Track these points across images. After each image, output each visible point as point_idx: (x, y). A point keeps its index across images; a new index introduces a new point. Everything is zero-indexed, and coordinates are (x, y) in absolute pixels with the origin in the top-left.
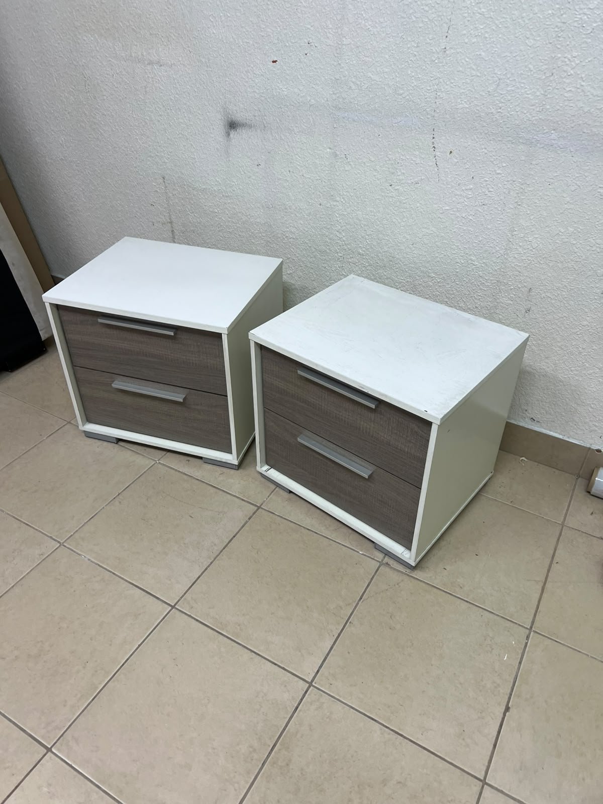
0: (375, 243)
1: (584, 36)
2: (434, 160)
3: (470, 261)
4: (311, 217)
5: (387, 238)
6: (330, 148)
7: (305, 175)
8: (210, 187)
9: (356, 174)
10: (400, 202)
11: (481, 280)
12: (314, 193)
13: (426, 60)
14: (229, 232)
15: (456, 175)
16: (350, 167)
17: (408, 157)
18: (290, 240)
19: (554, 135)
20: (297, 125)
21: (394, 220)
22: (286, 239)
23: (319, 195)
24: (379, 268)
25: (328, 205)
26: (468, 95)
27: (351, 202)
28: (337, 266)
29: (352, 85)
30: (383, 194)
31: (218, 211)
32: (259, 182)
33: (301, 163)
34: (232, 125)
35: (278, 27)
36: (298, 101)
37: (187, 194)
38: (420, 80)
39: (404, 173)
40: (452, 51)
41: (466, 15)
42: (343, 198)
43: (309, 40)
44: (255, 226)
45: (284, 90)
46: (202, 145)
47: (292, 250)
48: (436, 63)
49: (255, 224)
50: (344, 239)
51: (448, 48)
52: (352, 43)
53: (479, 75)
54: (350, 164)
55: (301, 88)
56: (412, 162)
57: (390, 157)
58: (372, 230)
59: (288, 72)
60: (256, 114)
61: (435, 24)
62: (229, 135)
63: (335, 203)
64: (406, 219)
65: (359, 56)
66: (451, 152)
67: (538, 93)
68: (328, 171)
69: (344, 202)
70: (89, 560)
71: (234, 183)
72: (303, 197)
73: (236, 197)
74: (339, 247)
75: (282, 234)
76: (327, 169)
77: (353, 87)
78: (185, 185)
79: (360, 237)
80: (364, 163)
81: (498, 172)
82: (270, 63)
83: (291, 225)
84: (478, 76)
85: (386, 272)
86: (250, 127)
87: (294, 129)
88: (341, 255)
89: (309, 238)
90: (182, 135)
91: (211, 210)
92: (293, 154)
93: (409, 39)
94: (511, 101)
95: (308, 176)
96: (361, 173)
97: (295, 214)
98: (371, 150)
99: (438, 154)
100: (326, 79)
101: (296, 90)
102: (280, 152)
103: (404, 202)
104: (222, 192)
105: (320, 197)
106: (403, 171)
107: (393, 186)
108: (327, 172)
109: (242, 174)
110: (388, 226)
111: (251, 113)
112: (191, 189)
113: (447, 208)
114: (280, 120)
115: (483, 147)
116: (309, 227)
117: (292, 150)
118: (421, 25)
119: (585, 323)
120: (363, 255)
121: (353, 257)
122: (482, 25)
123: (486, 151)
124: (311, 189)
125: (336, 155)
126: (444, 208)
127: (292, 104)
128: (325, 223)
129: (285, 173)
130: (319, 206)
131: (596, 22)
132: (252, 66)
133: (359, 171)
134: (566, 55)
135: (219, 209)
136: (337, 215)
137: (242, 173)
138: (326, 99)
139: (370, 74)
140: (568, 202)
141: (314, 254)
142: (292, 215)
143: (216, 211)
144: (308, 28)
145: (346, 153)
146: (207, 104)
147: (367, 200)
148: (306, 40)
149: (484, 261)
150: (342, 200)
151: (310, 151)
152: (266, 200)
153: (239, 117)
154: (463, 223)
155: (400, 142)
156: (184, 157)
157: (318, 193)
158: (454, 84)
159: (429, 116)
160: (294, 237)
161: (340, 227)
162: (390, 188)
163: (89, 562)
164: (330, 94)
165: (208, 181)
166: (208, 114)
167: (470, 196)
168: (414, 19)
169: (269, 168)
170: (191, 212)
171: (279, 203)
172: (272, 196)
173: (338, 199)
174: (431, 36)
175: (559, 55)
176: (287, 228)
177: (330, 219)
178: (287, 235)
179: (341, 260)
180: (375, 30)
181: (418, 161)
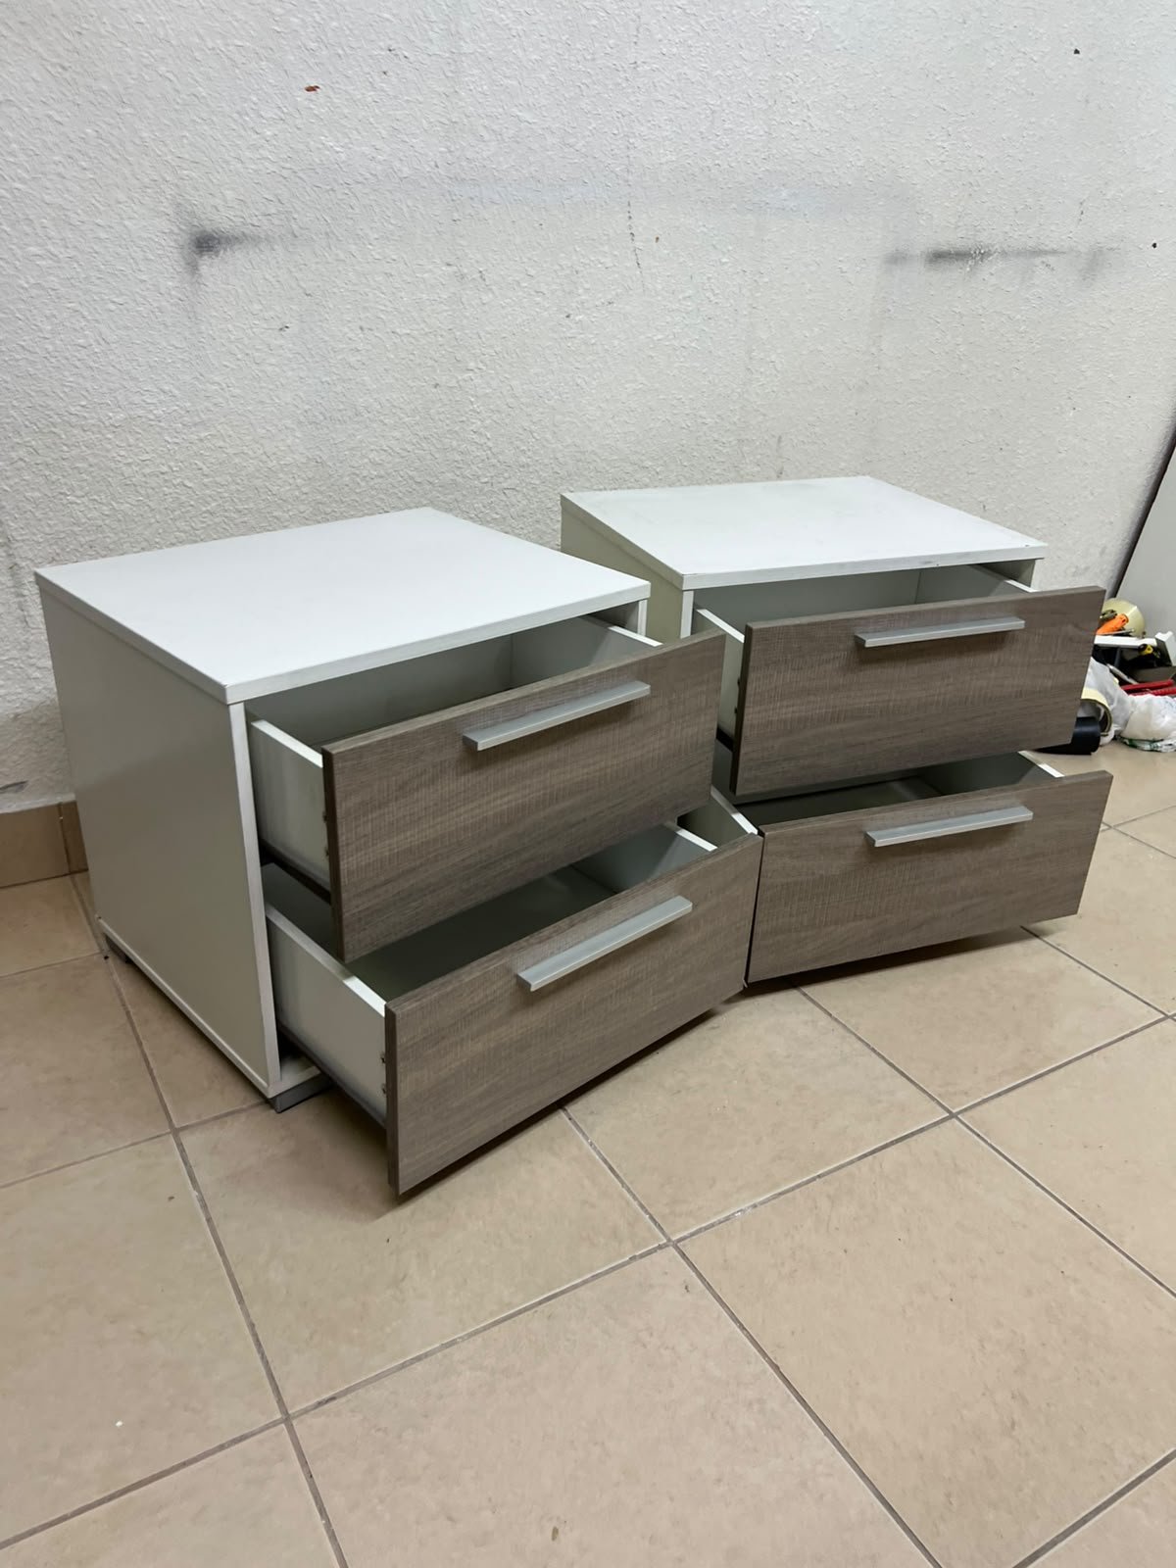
0: (548, 436)
1: (804, 45)
2: (634, 257)
3: (700, 420)
4: (418, 418)
5: (568, 419)
6: (449, 265)
7: (398, 330)
8: (141, 412)
9: (503, 307)
10: (586, 344)
11: (716, 446)
12: (420, 364)
13: (607, 82)
14: (208, 511)
15: (668, 276)
16: (491, 295)
17: (593, 259)
18: (372, 483)
19: (784, 194)
20: (373, 225)
21: (579, 381)
22: (363, 484)
23: (432, 367)
24: (559, 481)
25: (453, 383)
26: (674, 140)
27: (497, 367)
28: (480, 505)
29: (484, 133)
30: (556, 336)
31: (170, 467)
32: (285, 368)
33: (388, 303)
34: (205, 243)
35: (316, 14)
36: (373, 172)
37: (65, 448)
38: (600, 119)
39: (588, 289)
40: (647, 68)
41: (659, 8)
42: (482, 362)
43: (390, 42)
44: (281, 475)
45: (338, 149)
46: (112, 307)
47: (378, 503)
48: (624, 88)
49: (282, 471)
50: (490, 444)
51: (639, 62)
52: (480, 50)
53: (686, 106)
54: (490, 289)
55: (379, 144)
56: (600, 266)
57: (563, 263)
58: (541, 410)
59: (346, 111)
60: (273, 211)
61: (616, 21)
62: (193, 268)
63: (466, 376)
64: (598, 373)
65: (494, 77)
66: (657, 239)
67: (762, 133)
68: (446, 311)
69: (484, 368)
70: (755, 1206)
71: (216, 387)
72: (397, 379)
73: (223, 420)
74: (480, 465)
75: (354, 474)
76: (446, 308)
77: (487, 137)
78: (54, 425)
79: (521, 431)
80: (518, 283)
81: (724, 260)
82: (300, 93)
83: (372, 447)
84: (685, 108)
85: (572, 485)
86: (255, 240)
87: (367, 235)
88: (486, 480)
89: (417, 464)
90: (43, 288)
91: (147, 471)
92: (367, 290)
93: (578, 46)
94: (731, 146)
95: (405, 331)
96: (513, 304)
97: (382, 421)
98: (529, 255)
99: (638, 244)
100: (431, 123)
101: (366, 150)
102: (335, 290)
103: (593, 341)
104: (182, 417)
105: (435, 371)
106: (587, 286)
107: (572, 317)
108: (445, 314)
109: (238, 360)
110: (568, 395)
111: (257, 210)
112: (75, 432)
113: (660, 337)
114: (333, 219)
115: (701, 223)
116: (414, 441)
117: (364, 281)
118: (595, 22)
119: (843, 465)
120: (528, 466)
121: (510, 477)
122: (683, 26)
123: (705, 230)
124: (412, 357)
125: (463, 276)
126: (655, 338)
127: (360, 179)
128: (448, 422)
129: (351, 335)
130: (434, 390)
131: (814, 26)
132: (255, 99)
133: (508, 300)
134: (787, 74)
135: (172, 464)
136: (473, 400)
137: (239, 356)
138: (433, 163)
139: (515, 111)
140: (810, 290)
141: (429, 496)
142: (375, 425)
143: (165, 469)
144: (388, 20)
145: (481, 269)
146: (122, 197)
147: (528, 354)
148: (381, 44)
149: (719, 413)
150: (481, 366)
151: (405, 277)
152: (307, 407)
153: (221, 220)
154: (684, 357)
155: (576, 233)
156: (50, 348)
157: (430, 363)
158: (653, 122)
159: (620, 182)
160: (382, 473)
161: (479, 423)
162: (567, 321)
163: (760, 1208)
164: (440, 152)
165: (136, 399)
166: (126, 223)
167: (690, 308)
168: (584, 11)
169: (311, 329)
170: (79, 493)
171: (342, 407)
172: (323, 394)
173: (472, 365)
174: (611, 42)
175: (780, 74)
176: (363, 456)
177: (458, 411)
178: (365, 473)
179: (486, 489)
180: (519, 27)
181: (608, 261)
